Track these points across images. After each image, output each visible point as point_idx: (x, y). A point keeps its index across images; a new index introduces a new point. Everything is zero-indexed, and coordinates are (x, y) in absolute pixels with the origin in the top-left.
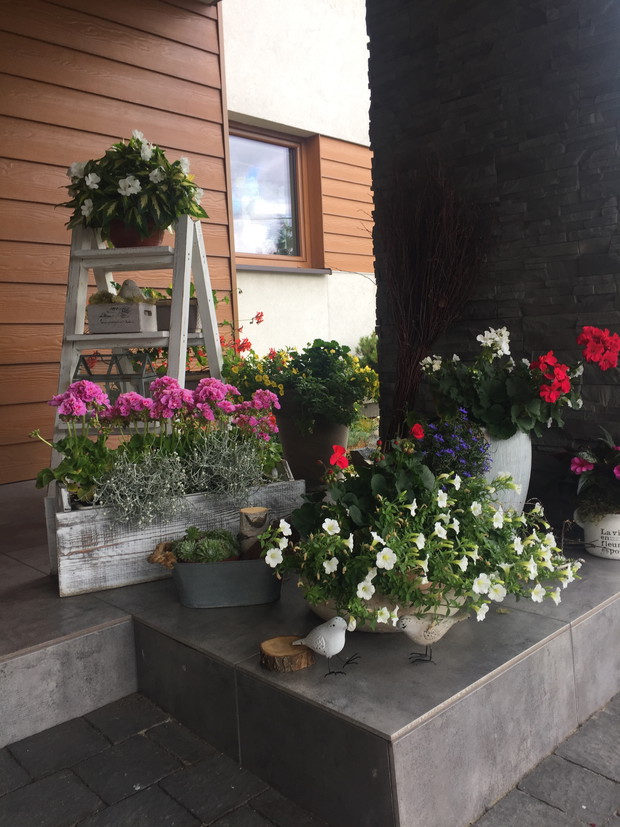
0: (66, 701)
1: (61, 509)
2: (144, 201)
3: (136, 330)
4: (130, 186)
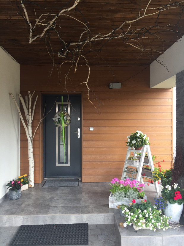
0: (104, 222)
1: (110, 196)
2: (137, 144)
3: (133, 165)
4: (134, 142)
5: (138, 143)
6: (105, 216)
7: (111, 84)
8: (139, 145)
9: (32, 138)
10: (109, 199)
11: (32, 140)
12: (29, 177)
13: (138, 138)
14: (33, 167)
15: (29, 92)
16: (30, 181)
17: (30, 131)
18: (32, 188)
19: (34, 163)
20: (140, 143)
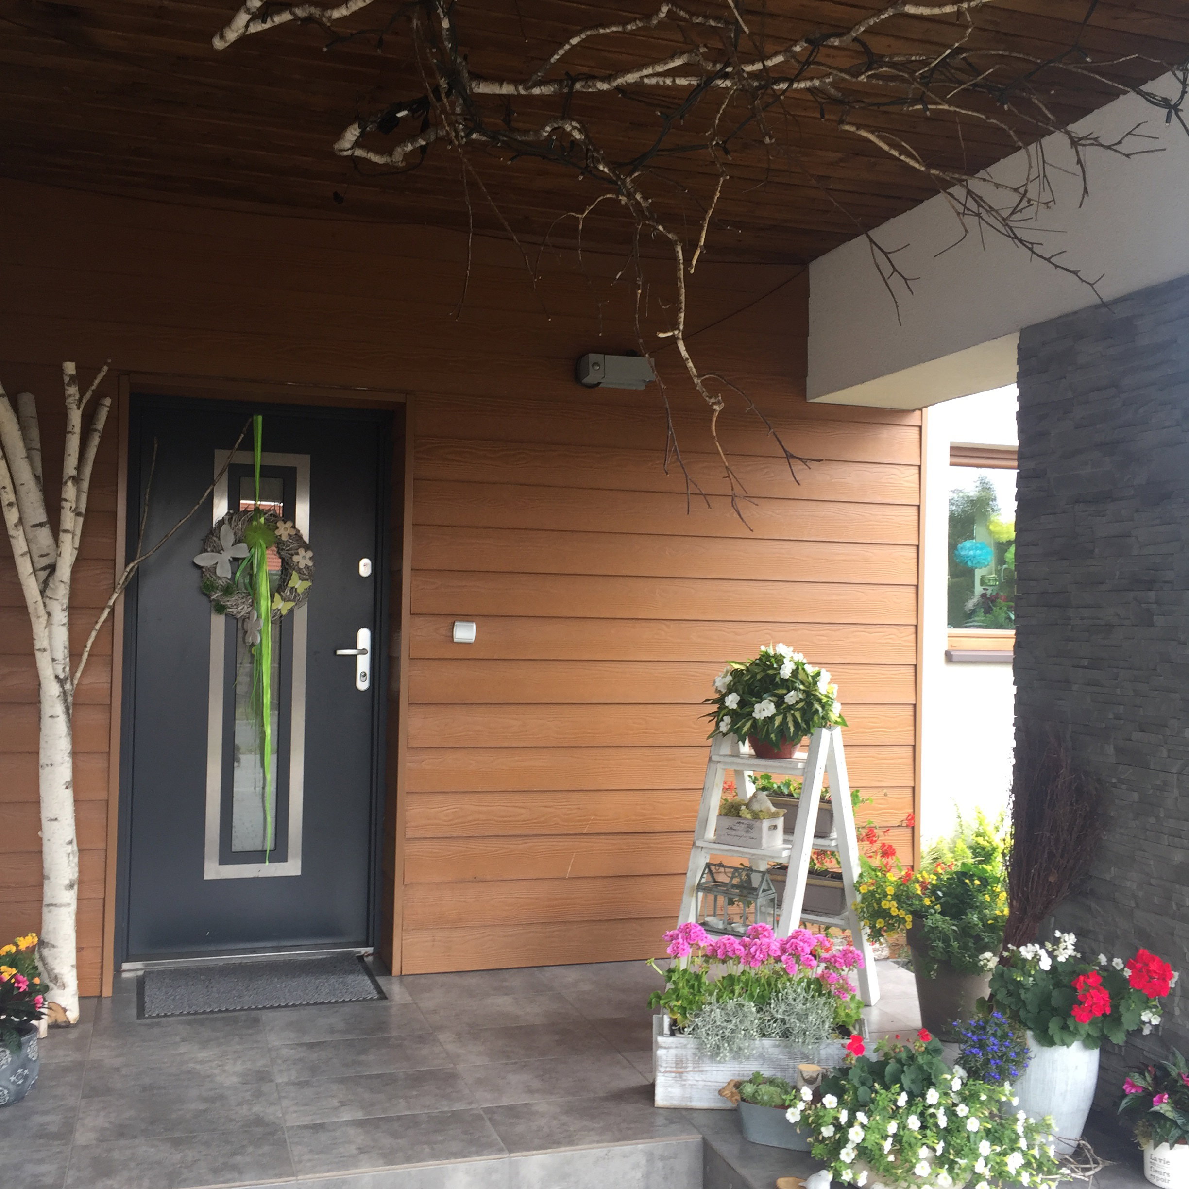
1: (662, 1034)
2: (778, 720)
3: (758, 846)
4: (765, 709)
5: (785, 718)
6: (650, 1157)
7: (593, 357)
8: (792, 729)
9: (68, 686)
10: (660, 1052)
11: (70, 699)
12: (46, 952)
13: (789, 685)
14: (71, 886)
15: (70, 368)
16: (55, 979)
17: (61, 636)
18: (67, 1025)
19: (76, 860)
20: (798, 715)
